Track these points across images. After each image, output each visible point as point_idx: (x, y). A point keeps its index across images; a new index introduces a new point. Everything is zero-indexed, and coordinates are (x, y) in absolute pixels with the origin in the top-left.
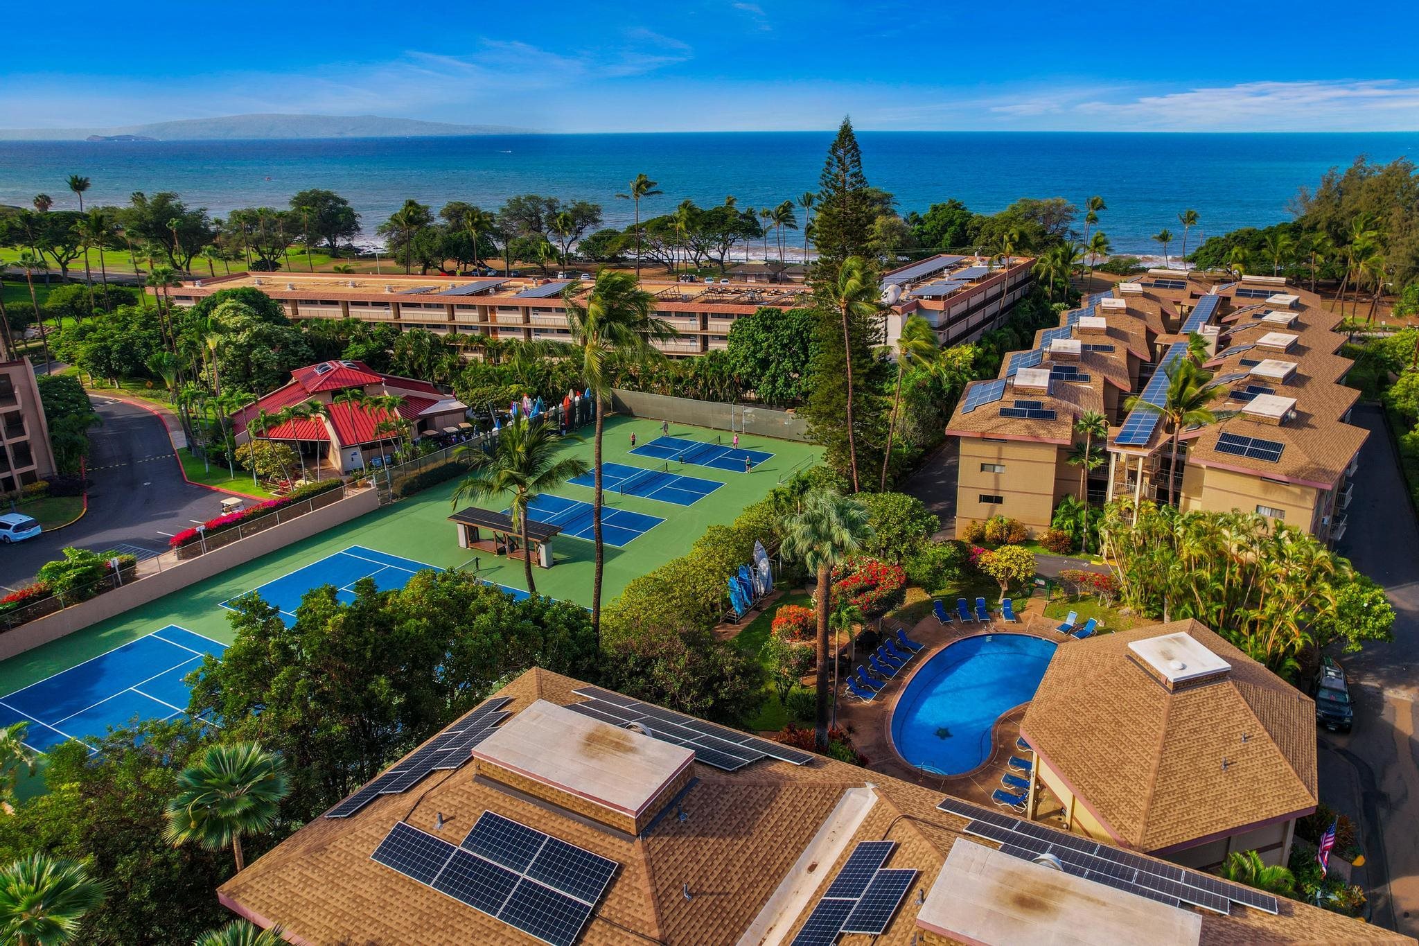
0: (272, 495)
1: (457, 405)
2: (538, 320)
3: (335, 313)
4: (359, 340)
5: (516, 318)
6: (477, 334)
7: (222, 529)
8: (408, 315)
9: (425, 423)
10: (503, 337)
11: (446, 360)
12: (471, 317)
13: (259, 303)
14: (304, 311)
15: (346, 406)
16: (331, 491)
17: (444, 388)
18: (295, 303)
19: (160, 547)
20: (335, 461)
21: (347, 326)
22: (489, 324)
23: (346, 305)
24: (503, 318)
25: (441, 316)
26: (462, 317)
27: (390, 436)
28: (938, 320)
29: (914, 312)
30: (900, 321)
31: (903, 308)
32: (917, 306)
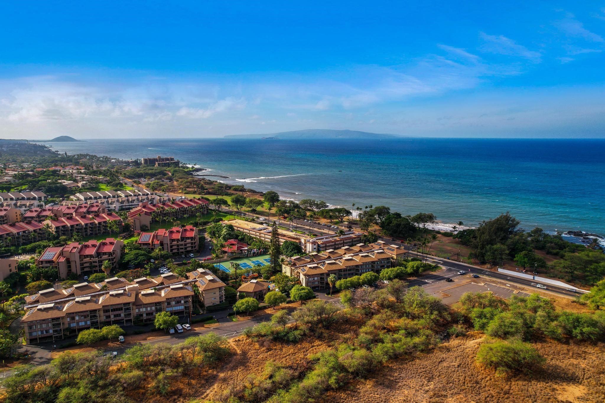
1: (247, 248)
3: (242, 230)
4: (241, 235)
6: (259, 237)
7: (208, 259)
8: (251, 232)
9: (241, 251)
10: (261, 238)
11: (251, 240)
21: (242, 233)
23: (243, 229)
24: (262, 235)
25: (254, 233)
26: (258, 234)
28: (322, 246)
29: (317, 244)
30: (311, 245)
31: (314, 243)
32: (317, 243)
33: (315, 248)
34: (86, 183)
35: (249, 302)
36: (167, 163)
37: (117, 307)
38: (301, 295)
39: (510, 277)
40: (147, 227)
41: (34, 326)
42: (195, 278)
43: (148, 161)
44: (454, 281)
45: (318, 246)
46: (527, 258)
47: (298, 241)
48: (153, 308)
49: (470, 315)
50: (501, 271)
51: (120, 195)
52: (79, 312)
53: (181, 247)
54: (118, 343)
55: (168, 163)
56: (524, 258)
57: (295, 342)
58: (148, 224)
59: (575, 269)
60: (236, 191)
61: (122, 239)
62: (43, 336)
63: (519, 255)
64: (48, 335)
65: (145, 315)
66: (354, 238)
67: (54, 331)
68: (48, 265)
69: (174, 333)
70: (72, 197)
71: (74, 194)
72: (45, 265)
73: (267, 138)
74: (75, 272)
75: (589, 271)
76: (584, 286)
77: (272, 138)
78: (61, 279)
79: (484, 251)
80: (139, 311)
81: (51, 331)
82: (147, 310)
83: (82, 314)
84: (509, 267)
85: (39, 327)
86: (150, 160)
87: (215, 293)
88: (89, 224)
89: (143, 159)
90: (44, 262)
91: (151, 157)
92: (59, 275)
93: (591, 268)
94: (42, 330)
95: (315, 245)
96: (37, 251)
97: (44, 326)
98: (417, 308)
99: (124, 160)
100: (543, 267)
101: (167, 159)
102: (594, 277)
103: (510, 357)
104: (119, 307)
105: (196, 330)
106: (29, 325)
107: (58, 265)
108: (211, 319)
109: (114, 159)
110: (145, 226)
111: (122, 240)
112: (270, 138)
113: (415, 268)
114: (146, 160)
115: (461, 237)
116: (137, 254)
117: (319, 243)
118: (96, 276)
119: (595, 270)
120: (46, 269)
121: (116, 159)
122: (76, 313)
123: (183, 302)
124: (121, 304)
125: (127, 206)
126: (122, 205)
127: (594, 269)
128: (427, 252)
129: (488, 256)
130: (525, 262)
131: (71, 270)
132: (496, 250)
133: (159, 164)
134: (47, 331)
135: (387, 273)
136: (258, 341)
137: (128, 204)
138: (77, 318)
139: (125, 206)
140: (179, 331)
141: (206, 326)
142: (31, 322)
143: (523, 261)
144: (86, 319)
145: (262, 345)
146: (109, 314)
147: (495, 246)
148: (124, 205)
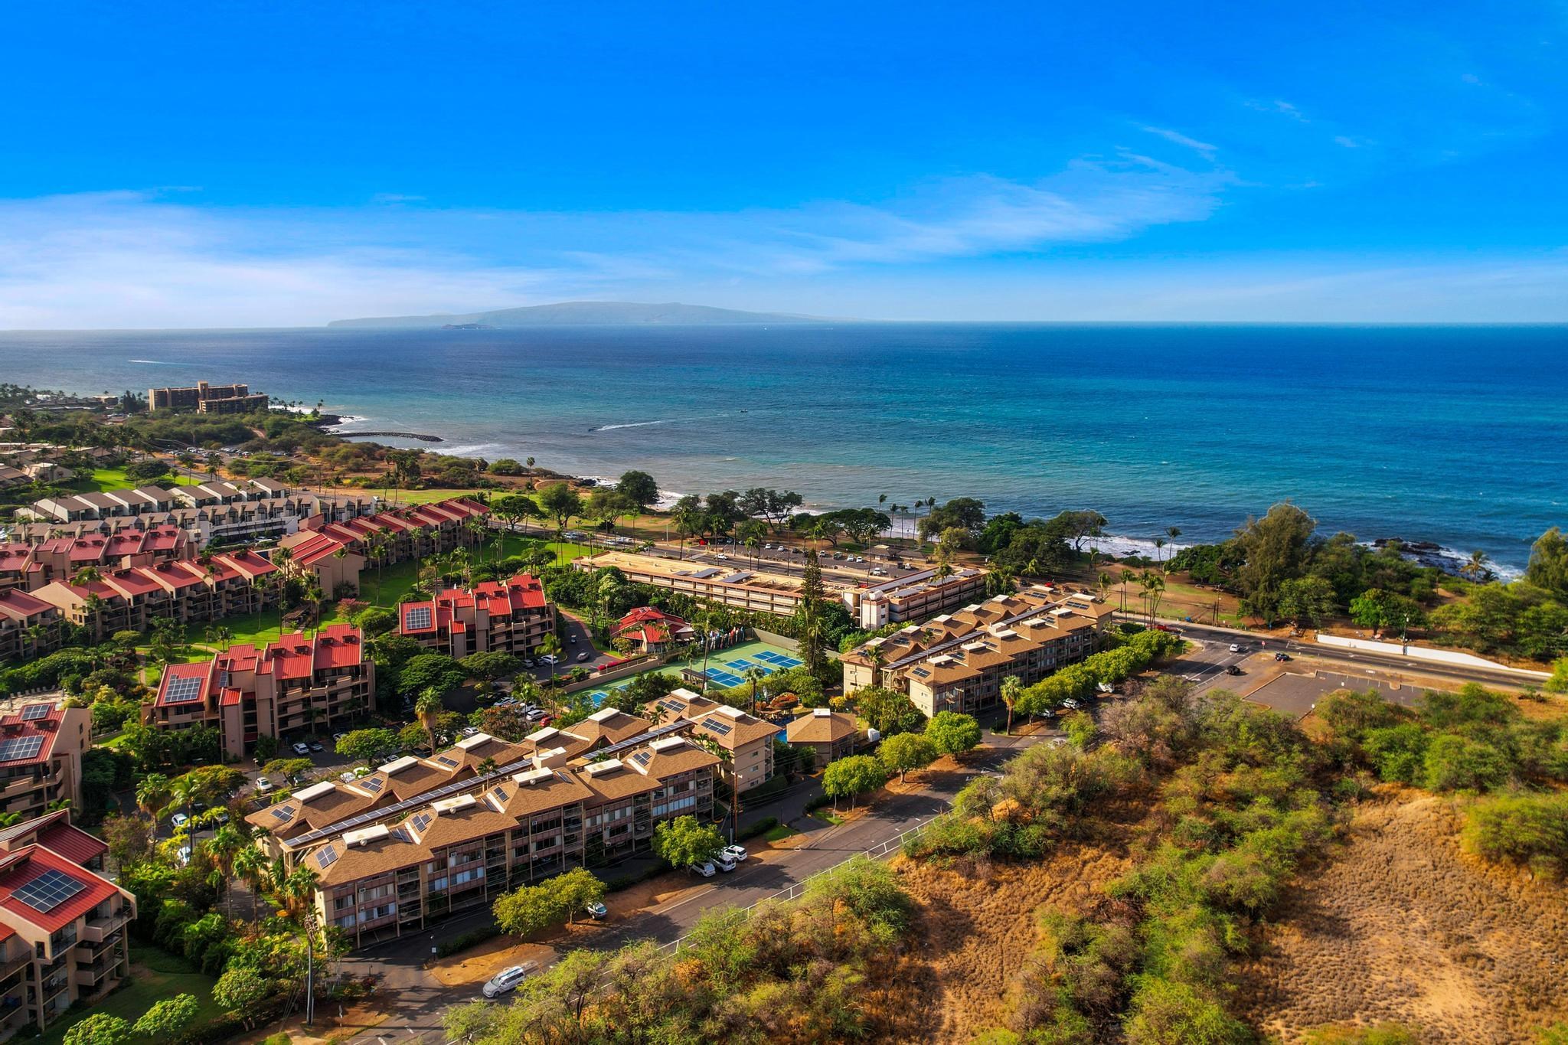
0: (624, 658)
1: (690, 629)
2: (730, 593)
3: (647, 580)
4: (656, 595)
5: (720, 591)
6: (704, 596)
7: (612, 666)
8: (677, 584)
9: (678, 636)
10: (715, 599)
11: (690, 607)
12: (703, 588)
13: (617, 573)
14: (634, 578)
15: (649, 627)
16: (643, 658)
17: (687, 619)
18: (631, 574)
19: (595, 671)
20: (644, 648)
21: (652, 588)
22: (710, 592)
23: (652, 577)
24: (716, 590)
25: (690, 586)
26: (700, 588)
27: (664, 640)
28: (899, 608)
29: (887, 604)
30: (874, 608)
31: (880, 601)
32: (888, 601)
33: (883, 616)
34: (53, 468)
35: (865, 768)
36: (229, 401)
37: (546, 817)
38: (966, 738)
39: (1354, 653)
40: (352, 588)
41: (350, 898)
42: (681, 719)
43: (169, 399)
44: (1244, 674)
45: (892, 609)
46: (1381, 604)
47: (836, 600)
48: (629, 811)
49: (1364, 747)
50: (1324, 639)
51: (183, 499)
52: (458, 844)
53: (517, 637)
54: (591, 921)
55: (238, 401)
56: (1375, 605)
57: (1039, 856)
58: (354, 578)
59: (1494, 622)
60: (501, 474)
61: (296, 628)
62: (371, 925)
63: (1360, 600)
64: (385, 920)
65: (606, 834)
66: (965, 583)
67: (401, 908)
68: (187, 718)
69: (713, 876)
70: (22, 512)
71: (28, 502)
72: (174, 719)
73: (458, 327)
74: (269, 734)
75: (1524, 625)
76: (1516, 661)
77: (473, 326)
78: (231, 757)
79: (1275, 596)
80: (594, 823)
81: (392, 909)
82: (612, 817)
83: (466, 848)
84: (1342, 630)
85: (361, 898)
86: (174, 393)
87: (756, 753)
88: (188, 590)
89: (151, 393)
90: (171, 712)
91: (181, 385)
92: (225, 746)
93: (1528, 618)
94: (369, 906)
95: (883, 607)
96: (65, 682)
97: (376, 894)
98: (1254, 741)
99: (80, 396)
100: (1419, 623)
101: (230, 392)
102: (1536, 636)
103: (1558, 829)
104: (552, 816)
105: (761, 860)
106: (337, 895)
107: (223, 717)
108: (772, 825)
109: (45, 392)
110: (347, 584)
111: (298, 632)
112: (467, 326)
113: (1155, 648)
114: (161, 397)
115: (1190, 566)
116: (435, 665)
117: (893, 601)
118: (359, 739)
119: (1537, 619)
120: (186, 732)
121: (47, 392)
122: (451, 846)
123: (692, 785)
124: (558, 808)
125: (233, 529)
126: (217, 528)
127: (1533, 619)
128: (1128, 609)
129: (1288, 607)
130: (1378, 615)
131: (255, 729)
132: (1303, 592)
133: (209, 407)
134: (382, 910)
135: (1108, 665)
136: (954, 867)
137: (236, 525)
138: (452, 862)
139: (227, 530)
140: (728, 868)
141: (776, 844)
142: (343, 885)
143: (1373, 611)
144: (473, 864)
145: (971, 875)
146: (525, 842)
147: (1301, 582)
148: (224, 527)
